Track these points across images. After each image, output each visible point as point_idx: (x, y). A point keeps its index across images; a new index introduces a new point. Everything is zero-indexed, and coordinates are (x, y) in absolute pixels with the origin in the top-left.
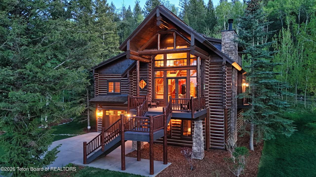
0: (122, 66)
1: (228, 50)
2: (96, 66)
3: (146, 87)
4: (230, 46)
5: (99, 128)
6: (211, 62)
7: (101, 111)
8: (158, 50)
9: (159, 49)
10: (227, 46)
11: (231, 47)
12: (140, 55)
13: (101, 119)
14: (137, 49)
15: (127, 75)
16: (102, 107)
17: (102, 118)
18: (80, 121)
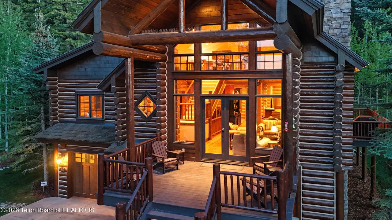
0: (105, 64)
1: (336, 34)
2: (49, 63)
3: (154, 114)
4: (341, 24)
5: (61, 188)
6: (305, 63)
7: (64, 155)
8: (180, 32)
9: (182, 29)
10: (334, 26)
11: (344, 29)
12: (136, 45)
13: (65, 171)
14: (127, 30)
15: (110, 86)
16: (66, 147)
17: (66, 168)
18: (25, 170)
